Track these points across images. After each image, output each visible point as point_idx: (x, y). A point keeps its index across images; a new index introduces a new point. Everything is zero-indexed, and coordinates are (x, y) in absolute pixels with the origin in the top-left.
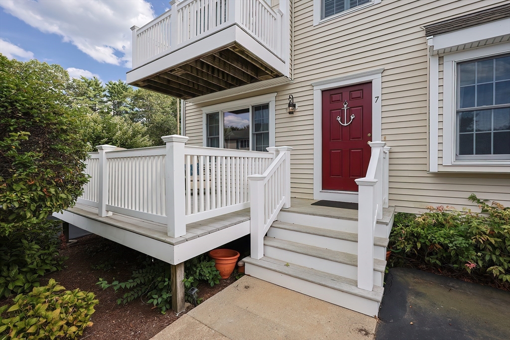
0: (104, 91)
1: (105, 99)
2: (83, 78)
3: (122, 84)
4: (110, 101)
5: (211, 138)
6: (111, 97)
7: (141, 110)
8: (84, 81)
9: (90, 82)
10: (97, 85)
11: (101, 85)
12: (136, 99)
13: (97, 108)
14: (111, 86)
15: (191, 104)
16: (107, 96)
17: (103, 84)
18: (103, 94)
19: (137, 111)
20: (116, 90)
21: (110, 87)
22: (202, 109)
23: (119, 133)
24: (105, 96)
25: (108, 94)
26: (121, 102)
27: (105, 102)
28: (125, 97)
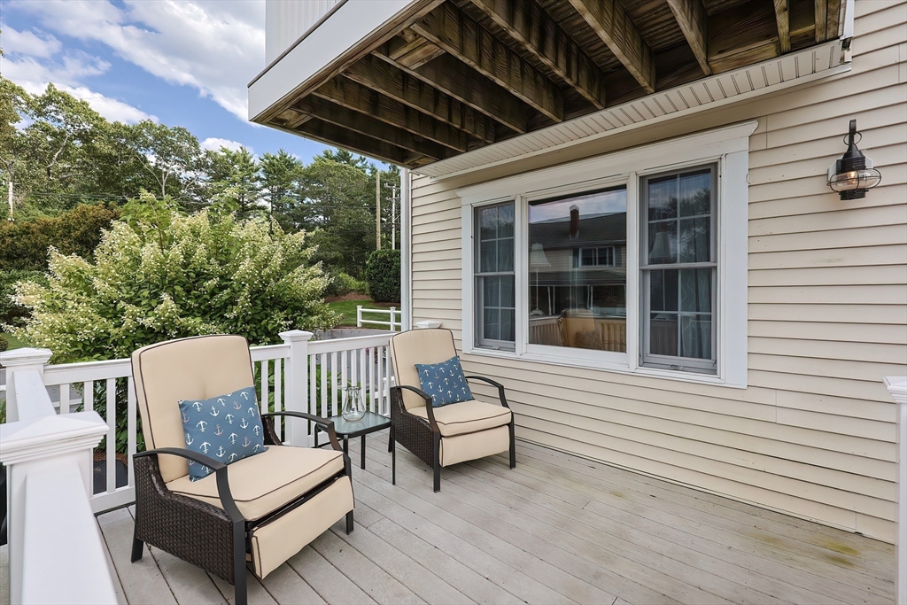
0: (257, 170)
1: (258, 184)
2: (224, 150)
3: (285, 156)
4: (266, 187)
5: (485, 278)
6: (267, 180)
7: (315, 201)
8: (225, 154)
9: (235, 156)
10: (246, 160)
11: (252, 161)
12: (307, 182)
13: (246, 200)
14: (267, 161)
15: (428, 181)
16: (261, 180)
17: (255, 160)
18: (255, 175)
19: (309, 203)
20: (275, 168)
21: (266, 163)
22: (460, 193)
23: (246, 266)
24: (258, 178)
25: (263, 176)
26: (283, 189)
27: (258, 190)
28: (289, 179)
